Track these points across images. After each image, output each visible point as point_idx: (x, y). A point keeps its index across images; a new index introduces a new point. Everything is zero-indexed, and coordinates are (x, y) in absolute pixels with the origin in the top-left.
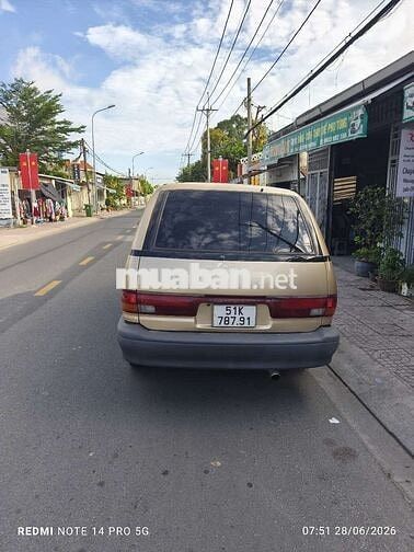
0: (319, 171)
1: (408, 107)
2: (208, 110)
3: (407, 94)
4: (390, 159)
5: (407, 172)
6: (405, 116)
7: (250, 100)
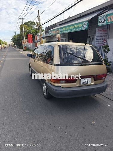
0: (65, 38)
1: (100, 22)
2: (22, 19)
3: (99, 18)
4: (88, 35)
5: (98, 39)
6: (99, 25)
7: (39, 17)
